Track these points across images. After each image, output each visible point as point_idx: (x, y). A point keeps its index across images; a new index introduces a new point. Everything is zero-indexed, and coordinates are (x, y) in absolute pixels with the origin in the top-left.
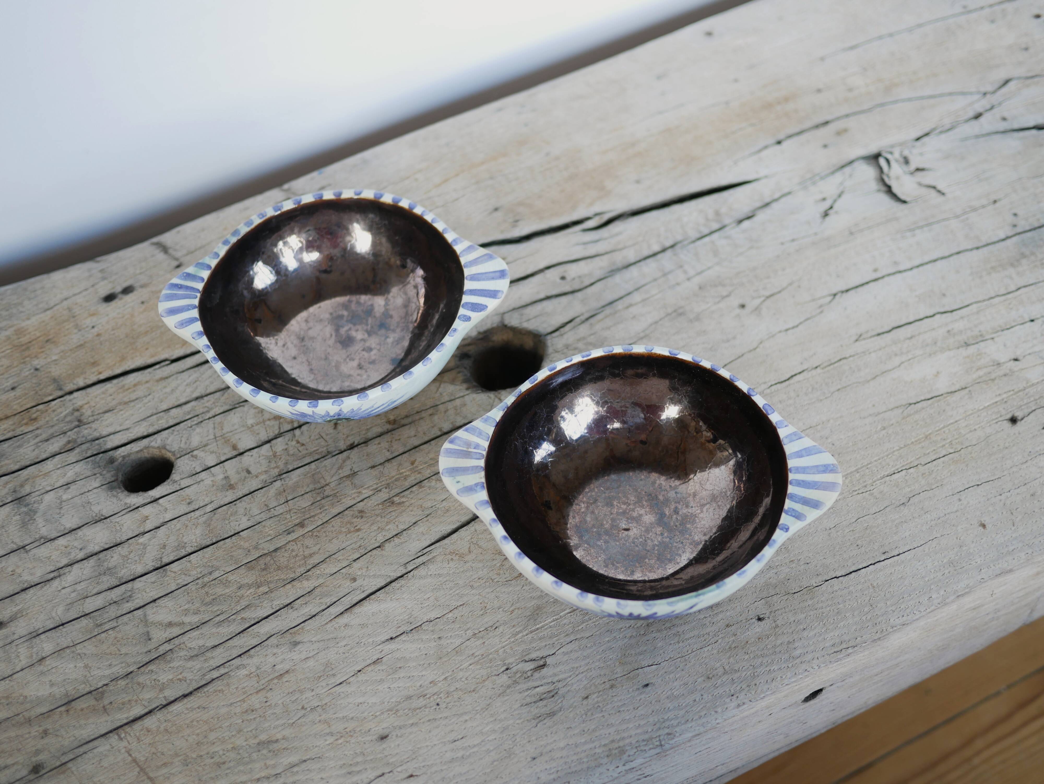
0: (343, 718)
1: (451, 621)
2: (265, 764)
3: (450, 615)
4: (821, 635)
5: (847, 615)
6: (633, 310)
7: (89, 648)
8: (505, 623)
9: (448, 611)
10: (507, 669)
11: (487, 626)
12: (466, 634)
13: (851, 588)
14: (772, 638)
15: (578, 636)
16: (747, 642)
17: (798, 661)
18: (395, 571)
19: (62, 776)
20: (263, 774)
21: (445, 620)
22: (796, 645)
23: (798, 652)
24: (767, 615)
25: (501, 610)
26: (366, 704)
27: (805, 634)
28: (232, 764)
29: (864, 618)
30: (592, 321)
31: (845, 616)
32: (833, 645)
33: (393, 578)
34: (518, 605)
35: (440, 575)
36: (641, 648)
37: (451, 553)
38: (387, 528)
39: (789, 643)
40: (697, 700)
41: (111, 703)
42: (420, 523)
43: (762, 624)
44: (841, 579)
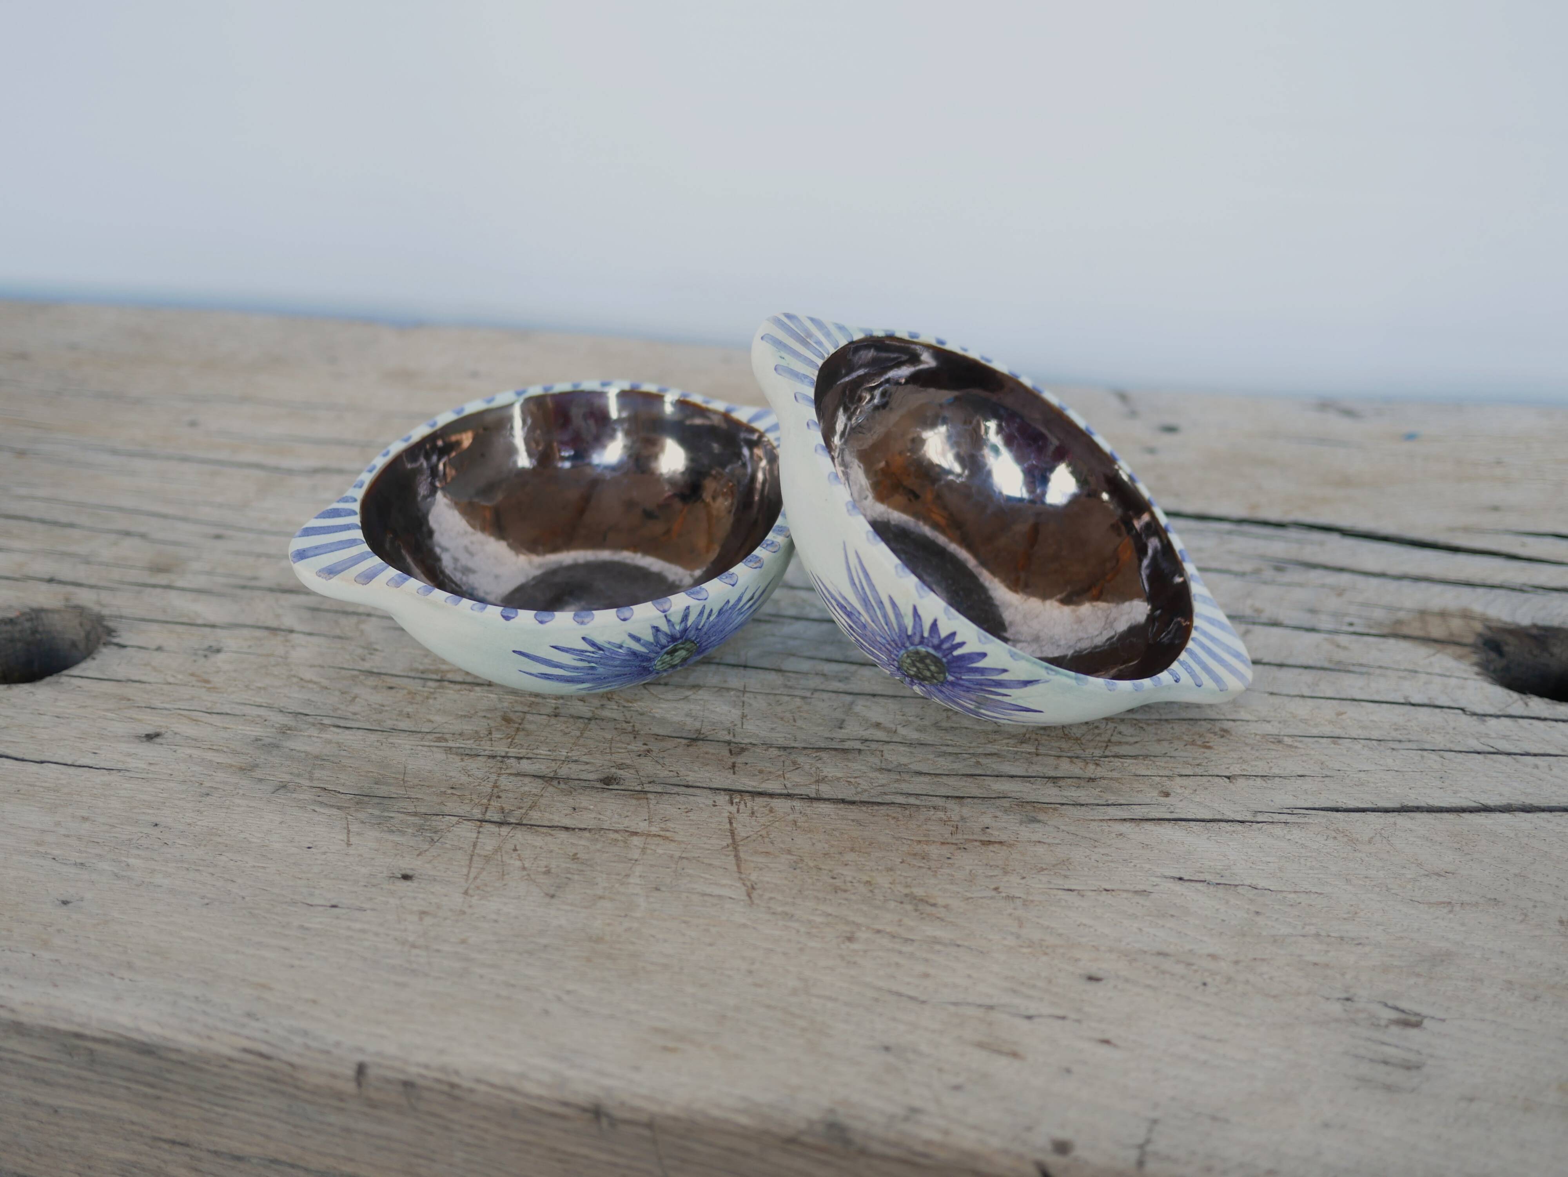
0: (1048, 927)
1: (1289, 903)
2: (900, 921)
3: (1292, 896)
7: (760, 703)
8: (1378, 946)
9: (1291, 890)
10: (1348, 999)
11: (1345, 935)
12: (1304, 928)
18: (1235, 812)
19: (634, 802)
20: (889, 929)
21: (1280, 897)
25: (1381, 927)
26: (1092, 930)
28: (853, 897)
33: (1225, 817)
34: (1413, 936)
35: (1303, 846)
37: (1338, 831)
38: (1254, 763)
41: (747, 764)
42: (1309, 779)
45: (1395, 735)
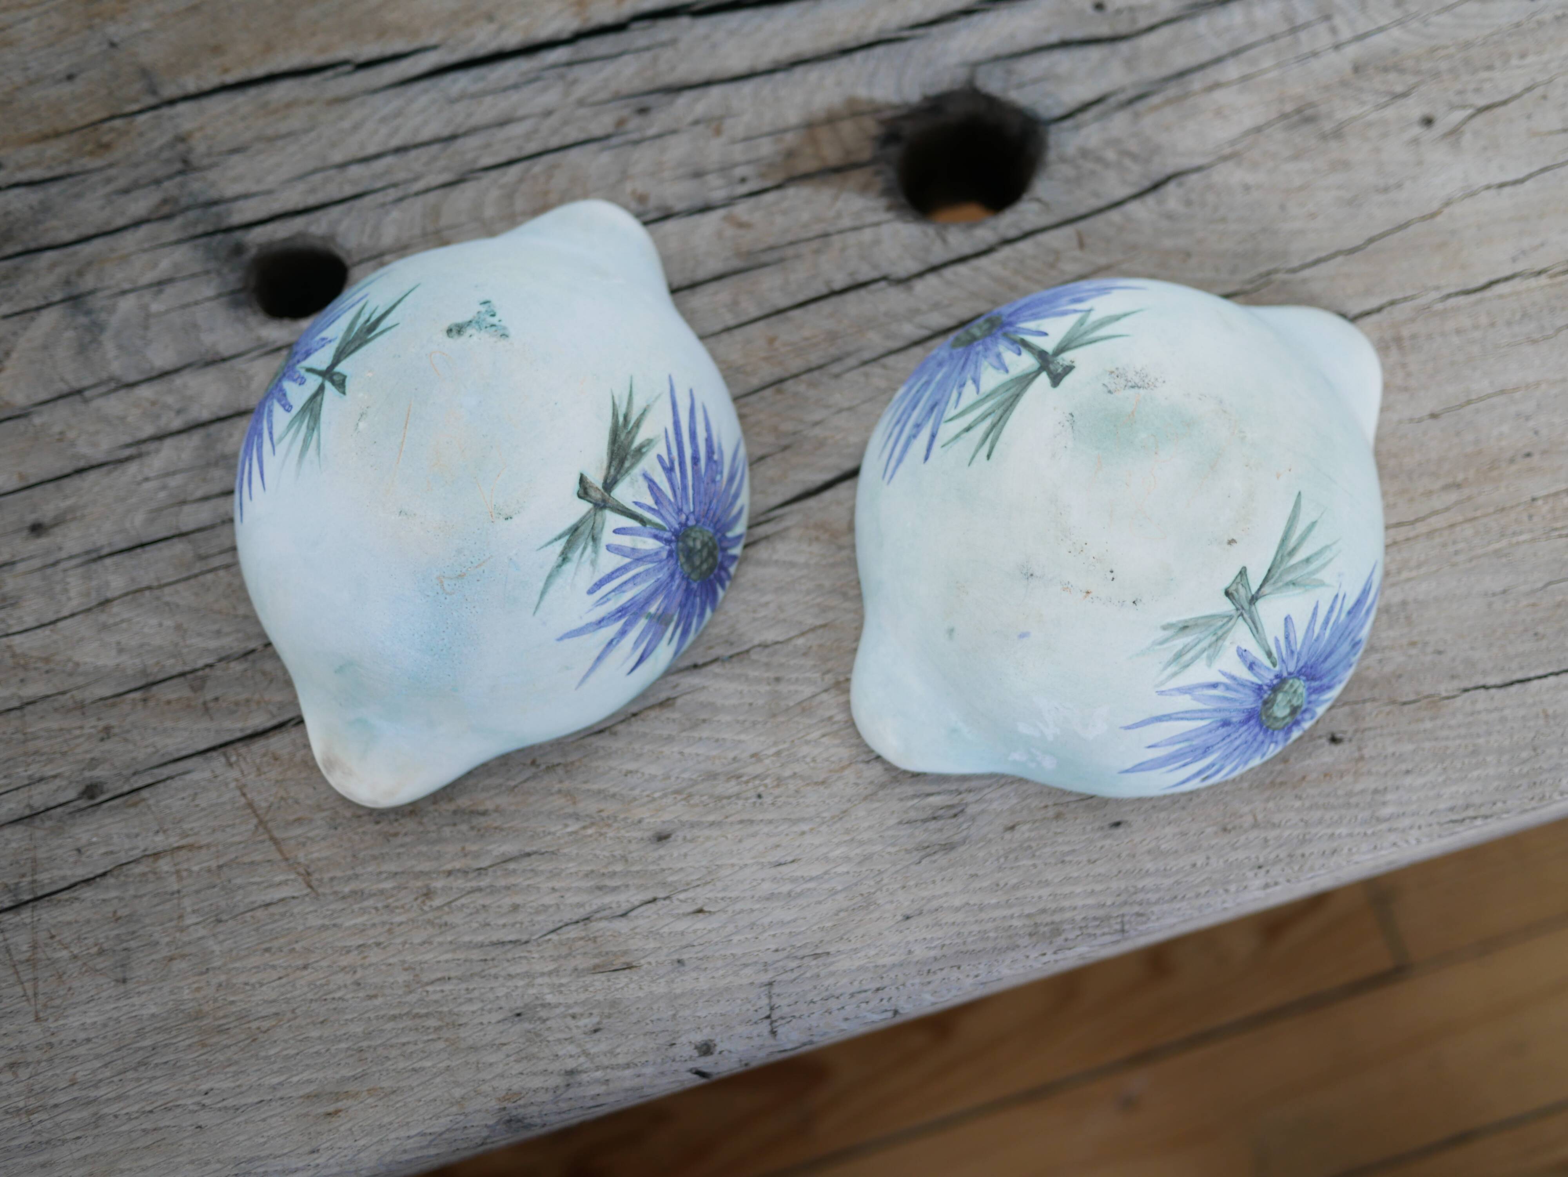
0: (600, 792)
1: (801, 652)
2: (463, 849)
3: (801, 640)
4: (1434, 787)
5: (1489, 759)
6: (1220, 96)
7: (184, 595)
9: (798, 632)
13: (1507, 712)
14: (1348, 778)
16: (1304, 778)
17: (1384, 826)
19: (132, 811)
20: (457, 865)
21: (791, 648)
22: (1389, 797)
23: (1386, 811)
24: (1349, 735)
26: (639, 775)
27: (1408, 780)
28: (408, 839)
29: (1516, 770)
30: (1140, 106)
31: (1484, 760)
32: (1452, 809)
35: (792, 565)
37: (817, 526)
39: (1376, 791)
40: (1199, 864)
41: (217, 698)
42: (769, 461)
43: (1336, 749)
44: (1493, 691)
45: (833, 351)
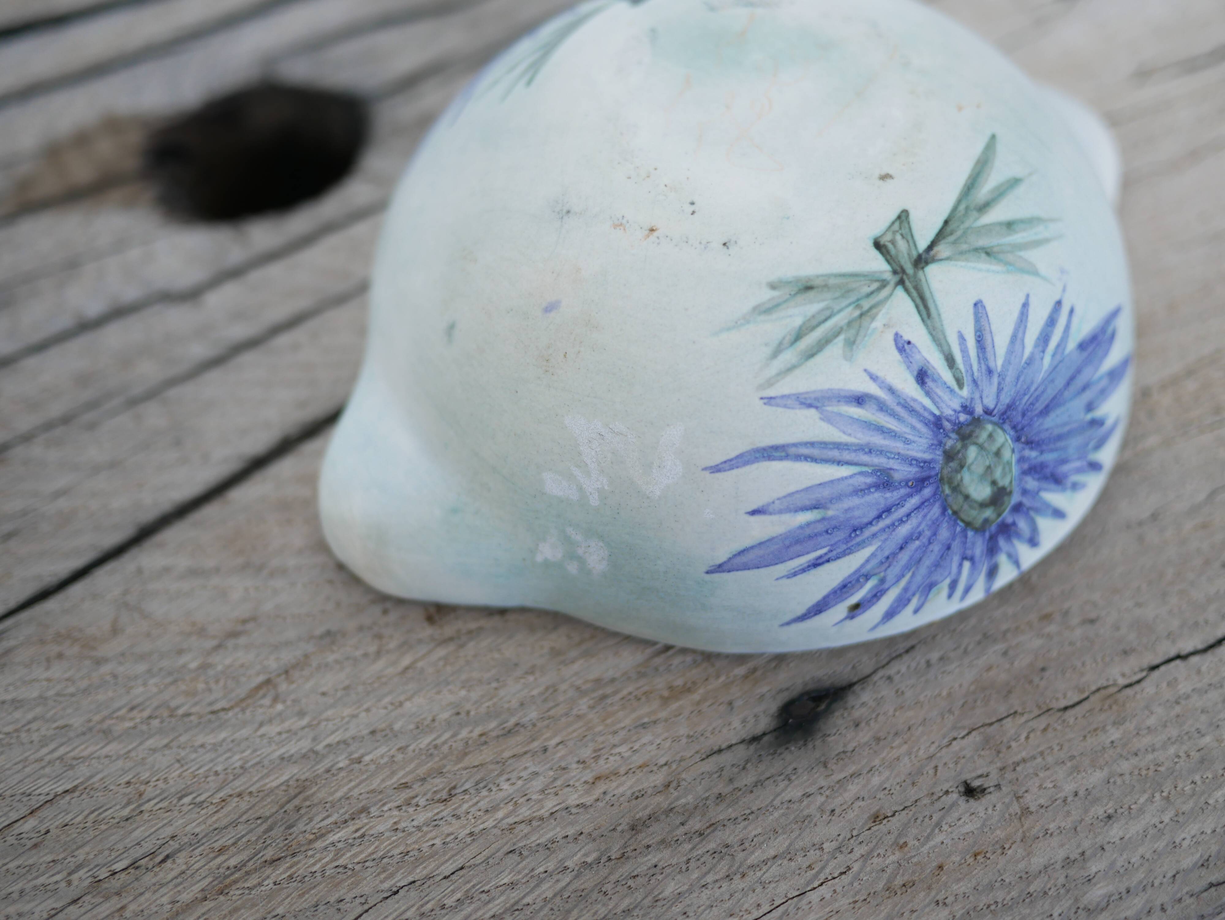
1: (29, 844)
3: (31, 823)
4: (1161, 832)
8: (196, 840)
9: (24, 811)
11: (138, 852)
12: (69, 883)
14: (1015, 850)
15: (419, 873)
16: (940, 867)
21: (11, 840)
22: (1094, 867)
24: (993, 779)
25: (187, 800)
27: (1115, 832)
32: (1204, 864)
34: (239, 785)
36: (611, 904)
37: (59, 638)
39: (1068, 862)
43: (978, 806)
44: (1194, 660)
45: (86, 396)
